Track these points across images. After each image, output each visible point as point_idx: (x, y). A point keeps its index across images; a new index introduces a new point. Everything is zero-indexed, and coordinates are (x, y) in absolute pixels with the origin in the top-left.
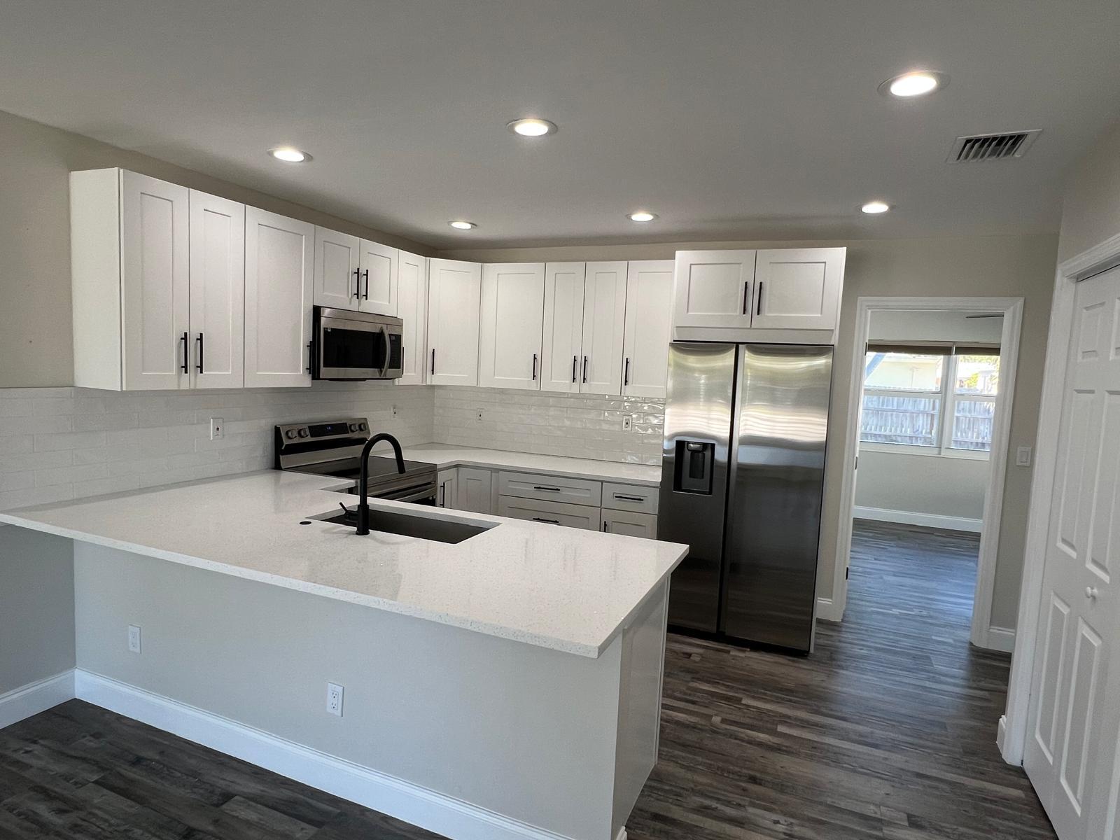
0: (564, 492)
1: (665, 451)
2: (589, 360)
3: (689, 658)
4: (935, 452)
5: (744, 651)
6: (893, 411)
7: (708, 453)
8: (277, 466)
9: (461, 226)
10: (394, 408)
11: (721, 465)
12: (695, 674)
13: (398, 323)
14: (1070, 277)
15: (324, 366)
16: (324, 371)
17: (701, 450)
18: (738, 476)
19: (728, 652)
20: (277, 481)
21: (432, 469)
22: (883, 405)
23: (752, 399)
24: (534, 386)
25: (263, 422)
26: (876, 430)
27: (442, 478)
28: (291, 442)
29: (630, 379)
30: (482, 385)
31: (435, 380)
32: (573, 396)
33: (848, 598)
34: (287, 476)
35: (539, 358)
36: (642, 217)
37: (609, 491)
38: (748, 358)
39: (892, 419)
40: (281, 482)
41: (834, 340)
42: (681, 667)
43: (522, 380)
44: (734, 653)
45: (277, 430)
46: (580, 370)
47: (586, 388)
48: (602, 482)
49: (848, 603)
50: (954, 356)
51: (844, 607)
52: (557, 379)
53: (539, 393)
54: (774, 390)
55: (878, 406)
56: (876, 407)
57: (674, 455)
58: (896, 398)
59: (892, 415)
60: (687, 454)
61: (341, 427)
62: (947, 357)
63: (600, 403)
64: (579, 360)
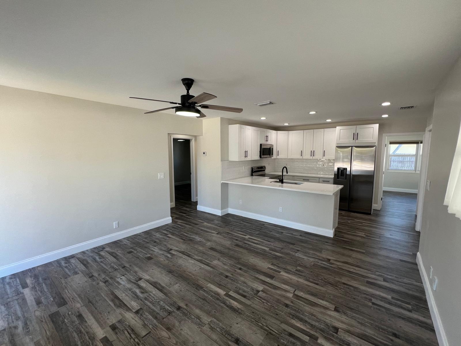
1: (335, 172)
2: (315, 151)
4: (414, 171)
6: (408, 161)
7: (345, 171)
8: (252, 175)
9: (286, 124)
11: (348, 175)
12: (343, 216)
13: (273, 146)
14: (428, 131)
16: (262, 156)
17: (343, 170)
18: (352, 177)
20: (252, 178)
22: (403, 160)
23: (355, 159)
24: (301, 157)
25: (249, 167)
26: (401, 167)
28: (255, 170)
29: (325, 155)
30: (288, 158)
31: (278, 157)
32: (310, 159)
33: (382, 205)
34: (254, 177)
35: (302, 151)
36: (329, 121)
38: (355, 149)
39: (407, 164)
40: (253, 178)
41: (376, 144)
43: (299, 156)
44: (352, 213)
45: (252, 168)
46: (313, 153)
47: (314, 158)
48: (319, 178)
49: (382, 206)
50: (420, 144)
51: (381, 207)
52: (307, 156)
53: (303, 159)
54: (362, 156)
55: (402, 160)
56: (401, 160)
57: (337, 173)
58: (409, 157)
59: (407, 163)
60: (340, 171)
62: (417, 145)
63: (317, 161)
64: (312, 151)
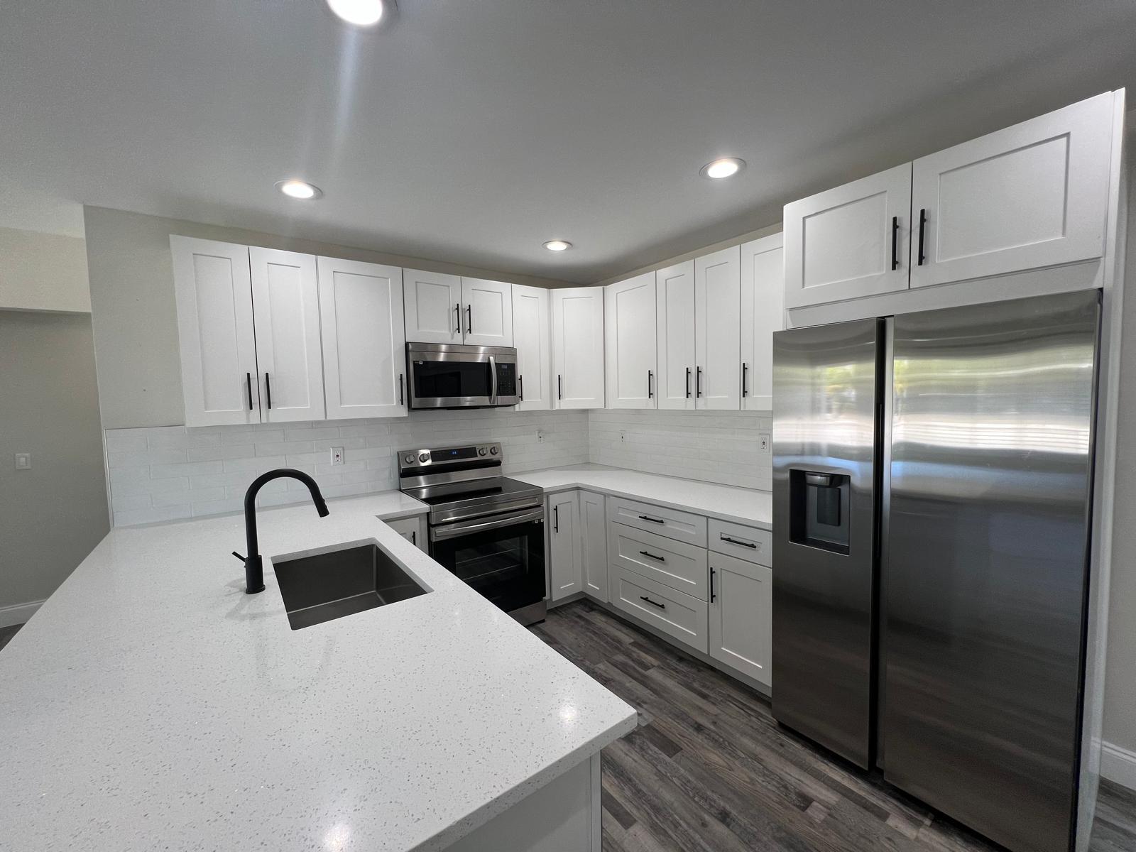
0: (669, 526)
2: (702, 371)
3: (804, 809)
5: (918, 824)
9: (559, 246)
10: (539, 432)
13: (513, 352)
15: (416, 396)
16: (416, 402)
17: (828, 484)
19: (883, 816)
21: (538, 492)
24: (650, 405)
27: (554, 500)
28: (408, 466)
29: (749, 388)
31: (562, 405)
35: (653, 374)
36: (722, 170)
37: (716, 529)
42: (779, 829)
43: (639, 400)
46: (694, 382)
47: (701, 404)
48: (708, 517)
52: (673, 397)
53: (657, 412)
60: (813, 493)
61: (470, 451)
64: (692, 371)
